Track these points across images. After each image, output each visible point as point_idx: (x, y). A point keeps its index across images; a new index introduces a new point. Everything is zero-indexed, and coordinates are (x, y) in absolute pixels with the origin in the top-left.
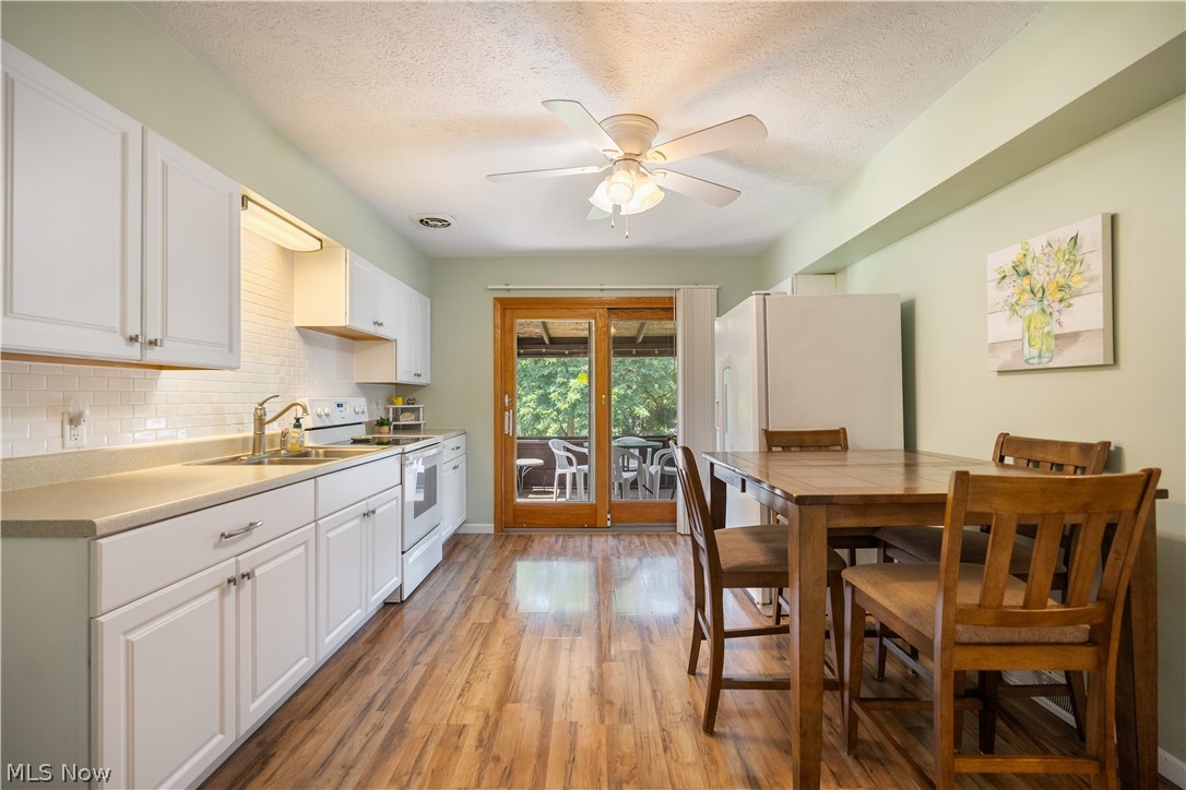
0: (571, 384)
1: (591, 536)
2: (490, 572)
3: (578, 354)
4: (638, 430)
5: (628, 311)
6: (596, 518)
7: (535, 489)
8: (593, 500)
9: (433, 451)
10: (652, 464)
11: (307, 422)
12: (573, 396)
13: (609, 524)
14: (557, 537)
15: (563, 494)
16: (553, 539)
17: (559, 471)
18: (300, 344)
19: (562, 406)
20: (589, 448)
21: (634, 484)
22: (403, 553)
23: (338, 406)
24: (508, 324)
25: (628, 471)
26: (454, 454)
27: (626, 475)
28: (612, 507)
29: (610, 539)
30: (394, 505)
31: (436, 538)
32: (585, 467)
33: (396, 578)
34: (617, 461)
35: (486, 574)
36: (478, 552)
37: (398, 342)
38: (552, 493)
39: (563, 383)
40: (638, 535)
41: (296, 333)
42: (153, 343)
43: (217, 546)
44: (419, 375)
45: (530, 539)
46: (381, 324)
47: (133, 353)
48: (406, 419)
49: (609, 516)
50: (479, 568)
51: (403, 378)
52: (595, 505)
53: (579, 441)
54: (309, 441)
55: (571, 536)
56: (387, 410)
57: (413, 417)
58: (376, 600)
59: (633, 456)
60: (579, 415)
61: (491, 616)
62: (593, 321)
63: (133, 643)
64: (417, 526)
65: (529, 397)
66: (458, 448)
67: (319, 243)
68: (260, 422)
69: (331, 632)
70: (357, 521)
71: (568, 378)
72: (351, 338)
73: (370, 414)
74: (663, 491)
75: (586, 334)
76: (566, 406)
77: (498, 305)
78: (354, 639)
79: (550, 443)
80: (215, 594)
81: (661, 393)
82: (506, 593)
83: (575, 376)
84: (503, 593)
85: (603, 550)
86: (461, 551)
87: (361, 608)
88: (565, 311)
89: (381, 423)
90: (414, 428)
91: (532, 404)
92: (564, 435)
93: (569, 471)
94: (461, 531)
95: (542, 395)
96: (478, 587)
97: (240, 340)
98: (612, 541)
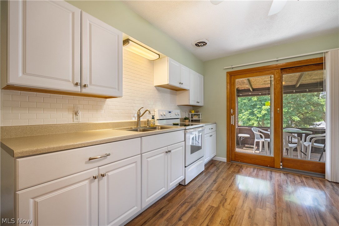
0: (263, 108)
1: (271, 171)
2: (221, 180)
3: (265, 94)
4: (293, 125)
5: (292, 69)
6: (274, 163)
7: (246, 146)
8: (272, 155)
9: (200, 129)
10: (305, 141)
11: (157, 117)
12: (264, 112)
13: (281, 167)
14: (254, 169)
15: (258, 149)
16: (252, 170)
17: (256, 140)
18: (156, 91)
19: (259, 115)
20: (271, 132)
21: (296, 150)
22: (185, 167)
23: (169, 112)
24: (232, 81)
25: (291, 143)
26: (211, 131)
27: (290, 145)
28: (283, 160)
29: (282, 175)
30: (182, 149)
31: (202, 161)
32: (269, 140)
33: (182, 176)
34: (285, 138)
35: (220, 180)
36: (219, 169)
37: (190, 90)
38: (253, 148)
39: (260, 108)
40: (299, 176)
41: (155, 88)
42: (85, 86)
43: (86, 163)
44: (198, 102)
45: (241, 167)
46: (182, 84)
47: (78, 89)
48: (195, 118)
49: (281, 164)
50: (217, 177)
51: (192, 103)
52: (274, 158)
53: (266, 129)
54: (157, 123)
55: (261, 170)
56: (189, 114)
57: (197, 117)
58: (173, 184)
59: (295, 137)
60: (266, 119)
61: (218, 204)
62: (273, 76)
63: (37, 202)
64: (191, 157)
65: (246, 113)
66: (212, 129)
67: (158, 56)
68: (139, 117)
69: (148, 197)
70: (163, 154)
71: (262, 106)
72: (175, 90)
73: (181, 116)
74: (312, 154)
75: (269, 86)
76: (261, 116)
77: (228, 75)
78: (164, 197)
79: (252, 129)
80: (87, 182)
81: (306, 111)
82: (227, 192)
83: (264, 105)
84: (225, 192)
85: (278, 181)
86: (212, 167)
87: (165, 188)
88: (258, 73)
89: (186, 119)
90: (198, 121)
91: (247, 115)
92: (260, 126)
93: (261, 141)
94: (214, 159)
95: (251, 112)
96: (215, 186)
97: (122, 88)
98: (283, 177)
